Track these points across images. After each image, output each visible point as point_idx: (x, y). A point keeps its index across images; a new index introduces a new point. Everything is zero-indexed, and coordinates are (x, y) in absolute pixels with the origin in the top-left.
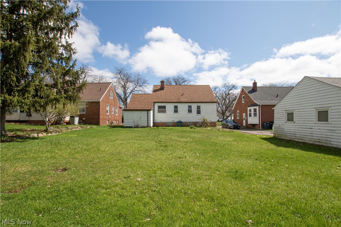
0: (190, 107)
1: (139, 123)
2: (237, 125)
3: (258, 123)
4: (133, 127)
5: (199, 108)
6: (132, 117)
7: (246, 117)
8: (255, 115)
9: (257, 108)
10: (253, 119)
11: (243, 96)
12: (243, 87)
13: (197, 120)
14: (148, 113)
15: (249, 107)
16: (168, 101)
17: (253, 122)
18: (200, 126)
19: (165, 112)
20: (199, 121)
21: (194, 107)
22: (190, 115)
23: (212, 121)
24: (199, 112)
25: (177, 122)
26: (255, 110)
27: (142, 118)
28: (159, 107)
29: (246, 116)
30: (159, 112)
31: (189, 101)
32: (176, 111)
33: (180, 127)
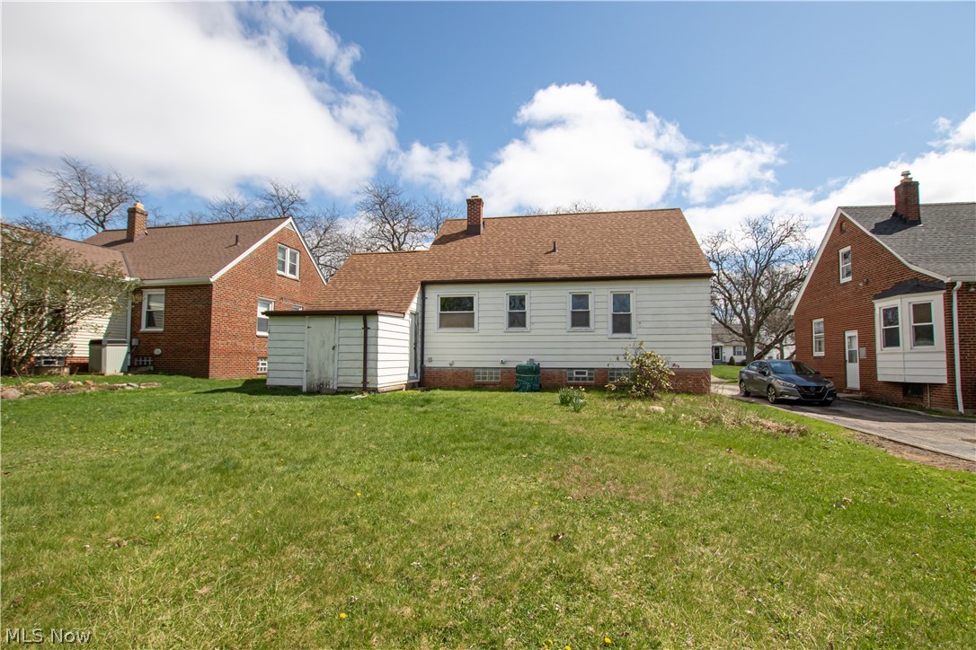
0: (580, 301)
1: (330, 373)
2: (818, 388)
3: (945, 381)
4: (304, 389)
5: (621, 303)
6: (300, 344)
7: (863, 350)
8: (923, 335)
9: (936, 300)
10: (908, 357)
11: (842, 251)
12: (844, 208)
13: (608, 358)
14: (366, 328)
15: (878, 297)
16: (484, 278)
17: (908, 372)
18: (623, 391)
19: (469, 323)
20: (617, 365)
21: (601, 300)
22: (580, 335)
23: (682, 366)
24: (622, 323)
25: (520, 369)
26: (922, 312)
27: (343, 349)
28: (447, 304)
29: (867, 341)
30: (444, 322)
31: (575, 275)
32: (517, 319)
33: (532, 390)
